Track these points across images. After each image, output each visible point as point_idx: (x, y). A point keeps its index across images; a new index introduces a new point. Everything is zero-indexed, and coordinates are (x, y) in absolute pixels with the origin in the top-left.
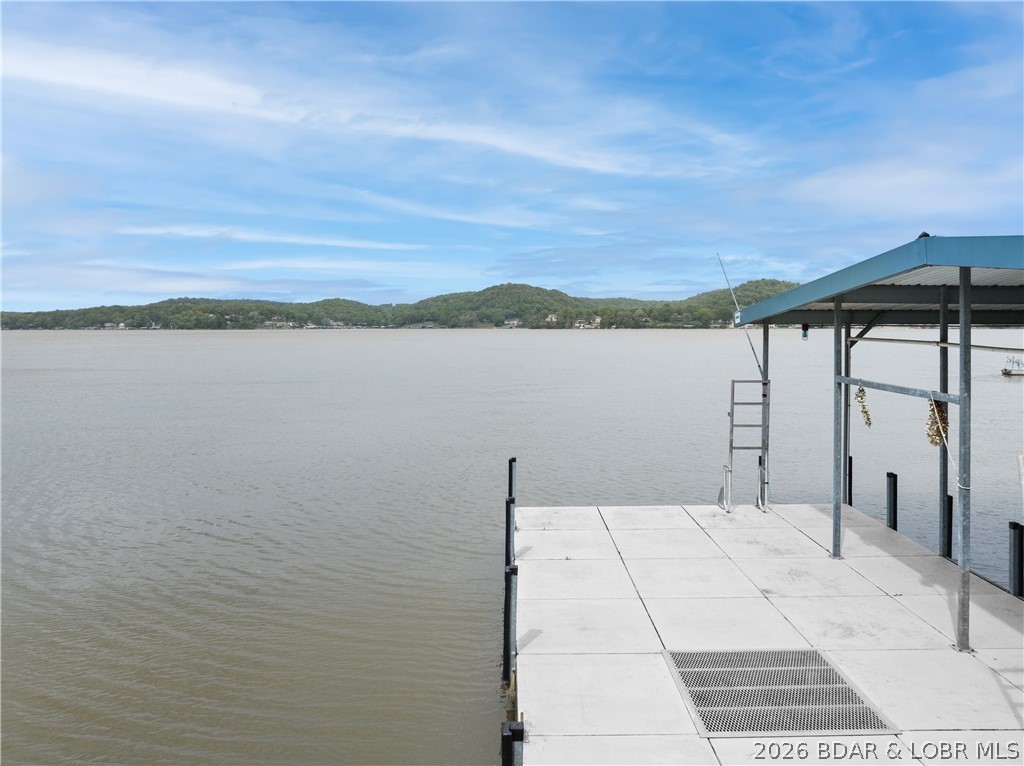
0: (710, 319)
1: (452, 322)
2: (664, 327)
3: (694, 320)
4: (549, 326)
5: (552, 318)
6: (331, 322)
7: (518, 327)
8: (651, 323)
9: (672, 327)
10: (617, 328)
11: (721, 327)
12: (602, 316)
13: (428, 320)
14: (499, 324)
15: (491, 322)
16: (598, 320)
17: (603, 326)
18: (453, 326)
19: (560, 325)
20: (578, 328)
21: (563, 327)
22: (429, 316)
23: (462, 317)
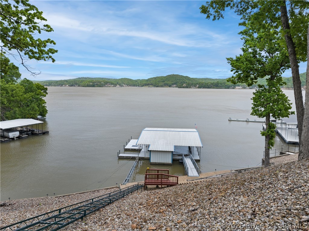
0: (230, 86)
1: (157, 86)
2: (216, 88)
3: (225, 86)
4: (184, 87)
6: (123, 85)
7: (175, 87)
8: (213, 87)
9: (218, 88)
10: (203, 88)
11: (233, 88)
12: (199, 85)
13: (150, 85)
14: (170, 86)
15: (168, 85)
16: (198, 86)
17: (199, 88)
18: (157, 87)
19: (187, 87)
20: (192, 88)
21: (188, 88)
22: (150, 84)
23: (160, 84)
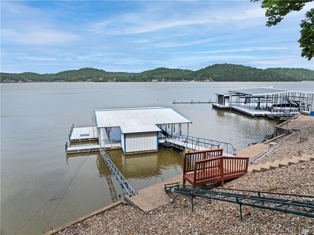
0: (147, 79)
1: (69, 80)
2: (134, 82)
3: (142, 79)
4: (100, 81)
5: (101, 79)
6: (27, 80)
7: (91, 81)
8: (130, 80)
9: (136, 82)
10: (120, 82)
11: (149, 82)
12: (116, 78)
13: (61, 79)
14: (84, 81)
15: (82, 80)
16: (115, 79)
17: (116, 81)
18: (70, 81)
19: (103, 81)
20: (109, 82)
21: (104, 82)
22: (61, 78)
23: (72, 78)
